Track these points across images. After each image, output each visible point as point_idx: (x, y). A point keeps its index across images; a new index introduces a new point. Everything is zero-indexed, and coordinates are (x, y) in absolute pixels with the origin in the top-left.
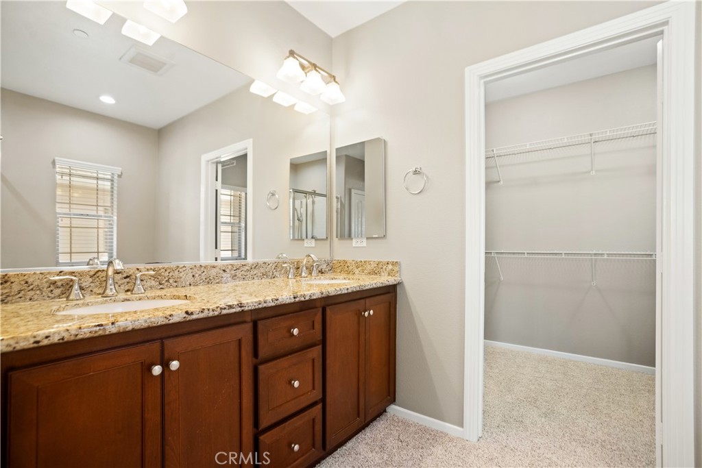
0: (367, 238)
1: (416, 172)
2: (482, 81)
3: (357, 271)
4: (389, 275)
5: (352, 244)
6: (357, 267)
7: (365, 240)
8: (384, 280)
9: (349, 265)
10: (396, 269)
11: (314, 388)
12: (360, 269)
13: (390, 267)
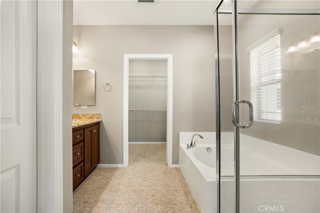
0: (88, 106)
1: (107, 84)
2: (128, 59)
3: (83, 118)
4: (97, 118)
5: (81, 107)
6: (84, 116)
7: (87, 106)
8: (95, 120)
9: (80, 115)
10: (100, 116)
11: (81, 156)
12: (85, 117)
13: (97, 116)
